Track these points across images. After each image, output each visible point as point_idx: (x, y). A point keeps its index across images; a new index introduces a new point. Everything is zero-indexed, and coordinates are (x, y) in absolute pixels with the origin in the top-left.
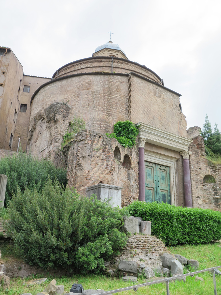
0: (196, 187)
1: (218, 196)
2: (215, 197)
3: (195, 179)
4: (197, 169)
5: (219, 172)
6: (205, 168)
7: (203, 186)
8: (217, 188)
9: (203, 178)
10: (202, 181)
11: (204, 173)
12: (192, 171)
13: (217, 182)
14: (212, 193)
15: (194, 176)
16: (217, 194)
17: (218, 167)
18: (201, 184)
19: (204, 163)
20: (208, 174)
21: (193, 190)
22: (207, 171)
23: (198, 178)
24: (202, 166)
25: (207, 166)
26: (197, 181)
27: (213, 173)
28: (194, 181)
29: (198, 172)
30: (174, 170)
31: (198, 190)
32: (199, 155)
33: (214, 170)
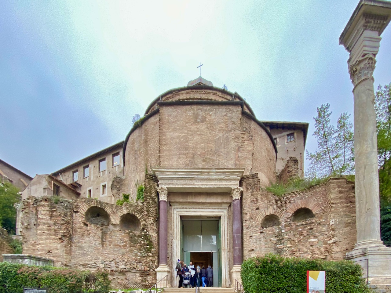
1: (283, 245)
2: (278, 246)
4: (252, 210)
5: (287, 207)
6: (266, 206)
7: (261, 232)
8: (281, 232)
9: (262, 222)
10: (260, 226)
11: (262, 214)
12: (244, 215)
13: (281, 223)
14: (274, 241)
15: (247, 221)
16: (281, 242)
17: (286, 198)
18: (258, 231)
19: (264, 198)
20: (269, 214)
21: (245, 241)
22: (267, 209)
23: (254, 223)
24: (261, 203)
25: (268, 202)
26: (252, 228)
27: (277, 210)
28: (247, 228)
29: (253, 214)
30: (226, 220)
31: (253, 240)
32: (256, 189)
33: (278, 205)
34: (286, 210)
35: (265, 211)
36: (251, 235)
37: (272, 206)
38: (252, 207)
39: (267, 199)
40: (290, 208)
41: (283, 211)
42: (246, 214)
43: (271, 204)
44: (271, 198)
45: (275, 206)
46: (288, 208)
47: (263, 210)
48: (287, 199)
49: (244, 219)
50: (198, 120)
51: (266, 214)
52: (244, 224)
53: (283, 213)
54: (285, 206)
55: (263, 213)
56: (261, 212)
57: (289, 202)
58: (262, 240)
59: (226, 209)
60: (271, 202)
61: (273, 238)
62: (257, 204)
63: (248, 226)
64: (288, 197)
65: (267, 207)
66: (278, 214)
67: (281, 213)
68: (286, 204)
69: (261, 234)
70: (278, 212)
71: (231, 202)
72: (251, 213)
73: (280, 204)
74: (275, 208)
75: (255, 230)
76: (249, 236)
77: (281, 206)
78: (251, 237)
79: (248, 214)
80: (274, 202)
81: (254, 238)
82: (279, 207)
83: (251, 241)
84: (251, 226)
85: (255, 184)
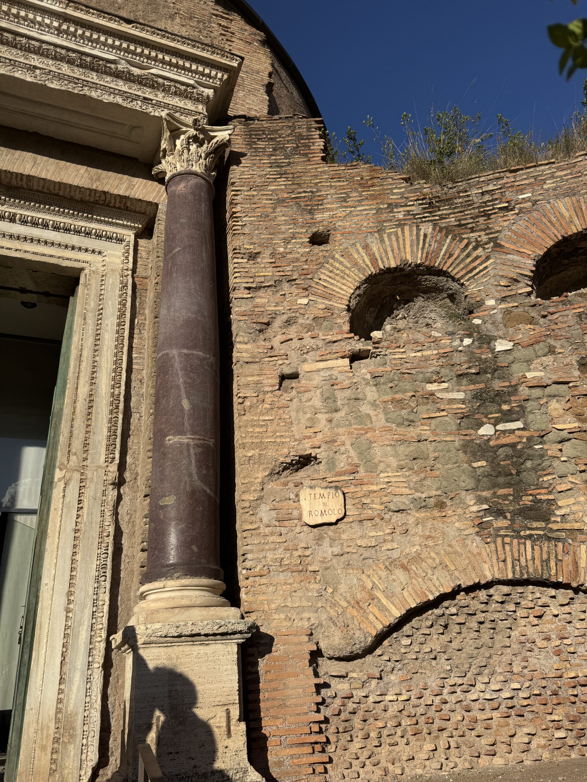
0: (283, 378)
1: (519, 424)
2: (487, 430)
3: (274, 316)
4: (287, 241)
5: (497, 228)
6: (368, 224)
7: (355, 357)
8: (492, 350)
9: (353, 303)
10: (344, 321)
11: (356, 264)
13: (480, 303)
14: (451, 401)
15: (261, 293)
16: (505, 407)
17: (483, 194)
18: (335, 347)
19: (356, 190)
20: (393, 265)
21: (247, 403)
22: (382, 241)
23: (305, 301)
24: (341, 213)
25: (379, 210)
26: (292, 332)
27: (440, 244)
28: (261, 331)
29: (297, 260)
30: (118, 292)
31: (307, 395)
32: (306, 155)
33: (443, 223)
34: (498, 246)
35: (366, 247)
36: (287, 370)
37: (407, 228)
38: (288, 230)
39: (373, 197)
40: (515, 233)
41: (475, 248)
42: (253, 256)
43: (401, 216)
44: (394, 194)
45: (427, 228)
46: (507, 233)
47: (354, 244)
48: (487, 197)
49: (237, 281)
51: (374, 261)
52: (238, 308)
53: (477, 258)
54: (483, 227)
55: (356, 256)
56: (346, 255)
57: (506, 209)
58: (371, 393)
59: (120, 240)
60: (401, 209)
61: (445, 385)
62: (319, 216)
64: (491, 187)
65: (381, 231)
66: (451, 261)
67: (468, 256)
68: (488, 216)
69: (356, 364)
70: (451, 255)
71: (157, 205)
72: (283, 256)
73: (452, 220)
74: (425, 236)
75: (320, 343)
76: (278, 372)
77: (460, 225)
78: (293, 383)
79: (265, 259)
80: (416, 209)
81: (315, 383)
82: (448, 230)
83: (295, 404)
84: (285, 317)
85: (300, 137)
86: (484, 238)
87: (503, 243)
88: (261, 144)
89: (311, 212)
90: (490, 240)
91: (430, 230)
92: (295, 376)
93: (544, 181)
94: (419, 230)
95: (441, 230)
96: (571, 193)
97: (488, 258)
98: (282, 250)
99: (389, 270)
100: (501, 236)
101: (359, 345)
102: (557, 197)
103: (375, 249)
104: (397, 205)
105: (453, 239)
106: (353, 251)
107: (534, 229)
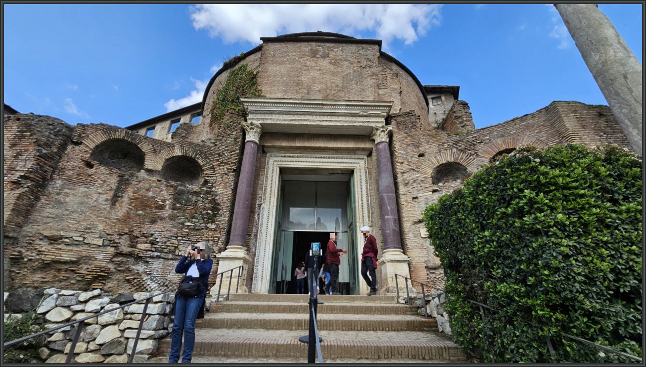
4: (411, 157)
5: (477, 149)
6: (436, 150)
7: (434, 191)
9: (433, 175)
10: (430, 181)
11: (432, 163)
12: (398, 165)
15: (405, 174)
17: (473, 137)
18: (428, 189)
19: (431, 139)
20: (444, 163)
21: (404, 206)
22: (441, 155)
23: (418, 175)
24: (427, 147)
25: (439, 145)
26: (415, 185)
27: (459, 155)
28: (406, 185)
29: (415, 163)
30: (364, 174)
31: (420, 203)
32: (415, 128)
33: (460, 148)
34: (477, 155)
35: (435, 157)
36: (414, 196)
37: (448, 150)
38: (411, 154)
39: (437, 141)
40: (483, 150)
41: (470, 156)
42: (402, 163)
43: (446, 146)
44: (444, 139)
45: (454, 150)
46: (480, 150)
47: (432, 157)
48: (474, 139)
49: (399, 171)
50: (317, 56)
51: (438, 161)
52: (400, 179)
53: (471, 159)
54: (473, 149)
55: (432, 160)
56: (429, 160)
57: (481, 142)
59: (363, 159)
62: (420, 149)
63: (407, 182)
64: (476, 135)
65: (440, 152)
66: (462, 160)
67: (468, 158)
68: (474, 145)
69: (434, 193)
70: (462, 159)
71: (372, 148)
72: (411, 162)
73: (463, 147)
74: (454, 153)
75: (423, 188)
76: (412, 197)
77: (465, 149)
78: (416, 200)
79: (406, 163)
80: (451, 144)
81: (422, 200)
82: (461, 150)
83: (417, 206)
84: (412, 181)
85: (413, 122)
86: (473, 153)
87: (479, 154)
88: (401, 126)
89: (418, 147)
90: (475, 153)
91: (456, 151)
92: (417, 198)
93: (493, 132)
94: (452, 151)
95: (459, 151)
96: (503, 136)
97: (474, 159)
98: (410, 160)
99: (443, 164)
100: (479, 151)
101: (434, 188)
102: (498, 138)
103: (438, 158)
104: (445, 143)
105: (463, 153)
106: (432, 159)
107: (489, 149)
